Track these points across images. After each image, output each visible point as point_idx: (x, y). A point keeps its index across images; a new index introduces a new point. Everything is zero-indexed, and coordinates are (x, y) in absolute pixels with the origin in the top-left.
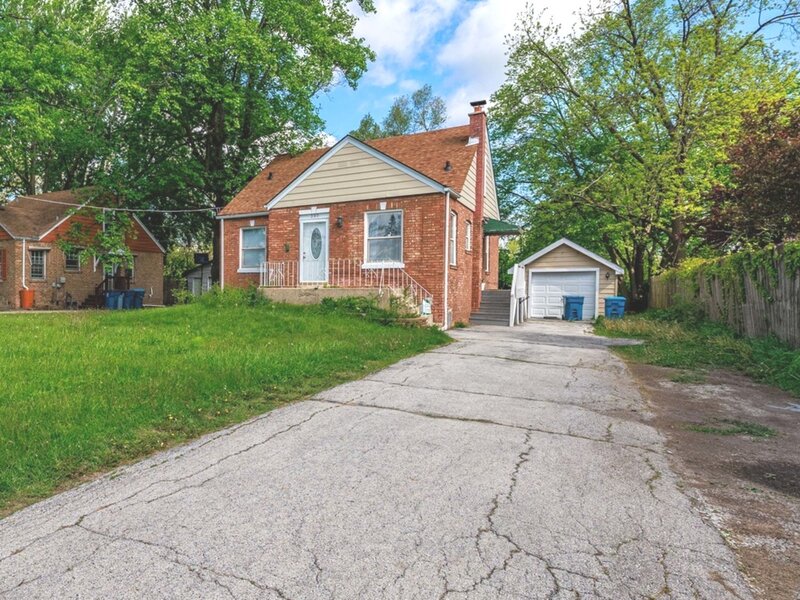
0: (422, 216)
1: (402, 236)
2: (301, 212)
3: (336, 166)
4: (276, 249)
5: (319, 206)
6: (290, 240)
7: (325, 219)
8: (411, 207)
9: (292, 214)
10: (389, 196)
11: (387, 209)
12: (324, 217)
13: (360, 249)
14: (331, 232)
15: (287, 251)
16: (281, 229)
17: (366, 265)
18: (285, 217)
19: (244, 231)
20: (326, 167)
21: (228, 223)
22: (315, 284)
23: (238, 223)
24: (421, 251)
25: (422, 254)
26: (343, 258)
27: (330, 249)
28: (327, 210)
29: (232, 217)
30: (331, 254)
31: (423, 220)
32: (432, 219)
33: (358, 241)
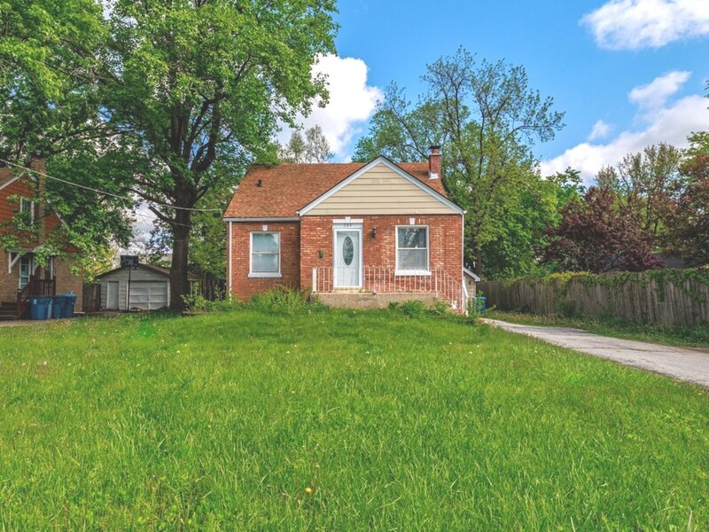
0: (445, 232)
1: (428, 248)
2: (335, 221)
3: (369, 182)
4: (309, 255)
5: (353, 216)
6: (323, 247)
7: (359, 229)
8: (435, 223)
9: (326, 221)
10: (417, 213)
11: (416, 224)
12: (356, 227)
13: (392, 258)
14: (365, 242)
15: (321, 257)
16: (314, 236)
17: (399, 272)
18: (319, 225)
19: (254, 235)
20: (360, 182)
21: (237, 227)
22: (351, 289)
23: (248, 227)
24: (444, 261)
25: (446, 264)
26: (377, 265)
27: (364, 257)
28: (361, 221)
29: (242, 220)
30: (365, 262)
31: (446, 235)
32: (453, 236)
33: (390, 250)
